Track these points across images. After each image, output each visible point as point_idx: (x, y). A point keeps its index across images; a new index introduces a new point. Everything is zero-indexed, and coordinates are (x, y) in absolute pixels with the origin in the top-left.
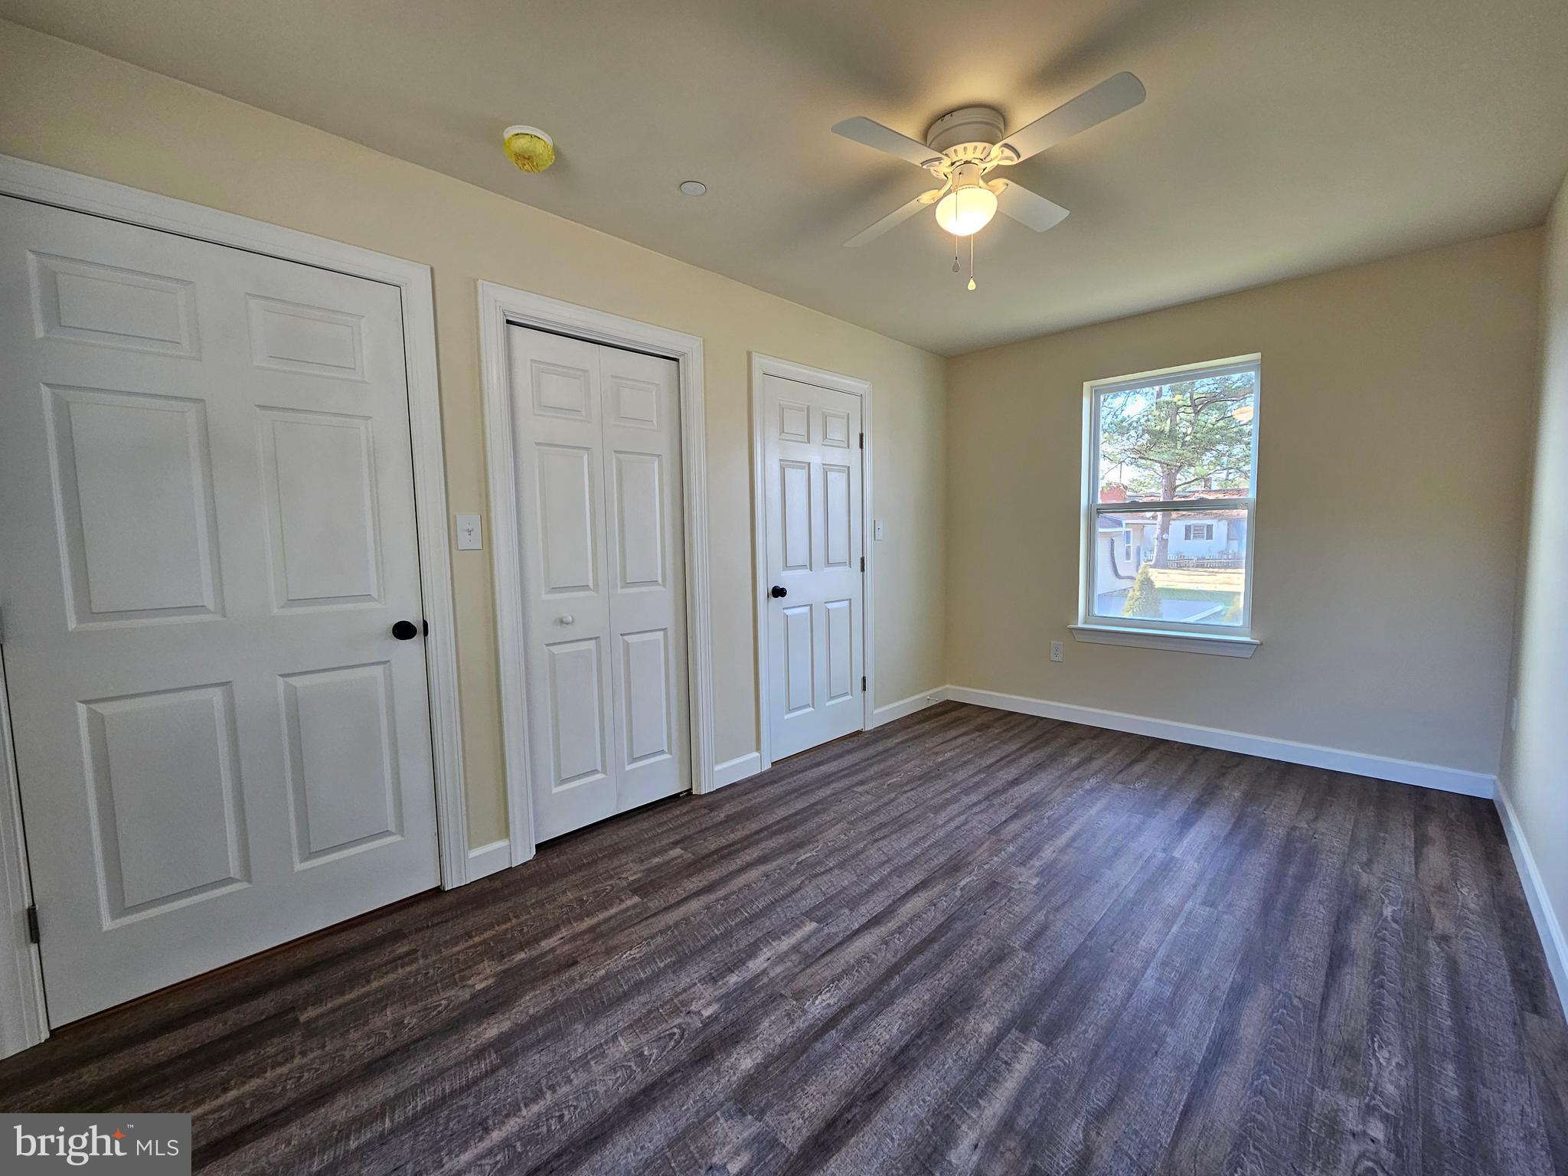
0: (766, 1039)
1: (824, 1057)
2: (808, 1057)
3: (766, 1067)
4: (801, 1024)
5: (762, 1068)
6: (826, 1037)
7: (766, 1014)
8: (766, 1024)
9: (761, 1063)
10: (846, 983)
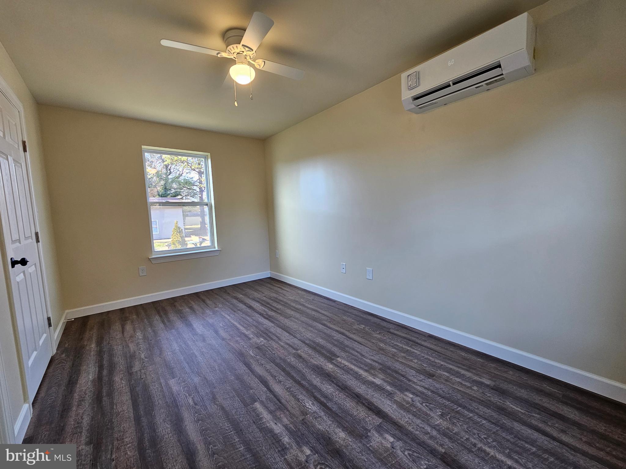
0: (329, 427)
1: (340, 408)
2: (340, 413)
3: (344, 427)
4: (322, 414)
5: (345, 429)
6: (330, 406)
7: (314, 426)
8: (320, 427)
9: (342, 429)
10: (301, 397)
